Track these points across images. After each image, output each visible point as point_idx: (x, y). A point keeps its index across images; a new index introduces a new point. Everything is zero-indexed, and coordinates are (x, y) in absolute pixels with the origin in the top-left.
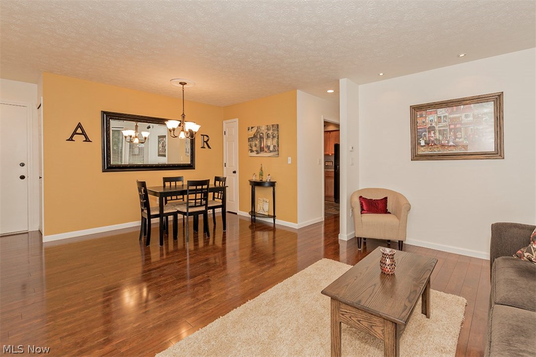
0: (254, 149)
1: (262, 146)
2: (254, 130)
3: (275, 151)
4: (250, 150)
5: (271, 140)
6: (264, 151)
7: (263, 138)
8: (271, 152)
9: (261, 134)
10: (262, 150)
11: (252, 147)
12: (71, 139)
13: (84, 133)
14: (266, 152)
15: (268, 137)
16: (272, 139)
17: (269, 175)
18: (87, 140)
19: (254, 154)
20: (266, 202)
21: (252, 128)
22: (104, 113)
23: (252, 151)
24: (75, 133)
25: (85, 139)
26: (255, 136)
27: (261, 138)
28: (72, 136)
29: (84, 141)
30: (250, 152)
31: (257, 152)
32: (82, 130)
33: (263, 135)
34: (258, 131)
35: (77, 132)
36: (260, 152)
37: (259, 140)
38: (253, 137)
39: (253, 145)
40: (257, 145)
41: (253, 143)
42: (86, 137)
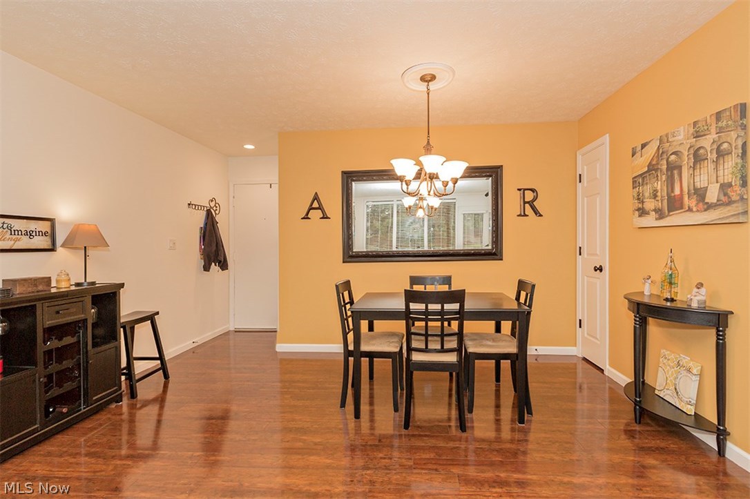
0: (650, 205)
1: (677, 191)
2: (651, 151)
3: (731, 203)
4: (638, 209)
5: (712, 167)
6: (681, 207)
7: (680, 168)
8: (709, 207)
9: (673, 157)
10: (675, 204)
11: (643, 202)
12: (306, 217)
13: (320, 208)
14: (690, 210)
15: (698, 158)
16: (717, 161)
17: (699, 286)
18: (325, 217)
19: (650, 220)
20: (689, 371)
21: (643, 146)
22: (344, 173)
23: (642, 212)
24: (311, 208)
25: (322, 216)
26: (652, 168)
27: (674, 169)
29: (321, 218)
30: (640, 216)
31: (660, 214)
32: (319, 202)
33: (680, 158)
34: (661, 152)
35: (313, 206)
36: (669, 211)
37: (664, 177)
38: (646, 172)
39: (647, 194)
40: (659, 194)
41: (647, 190)
42: (323, 212)
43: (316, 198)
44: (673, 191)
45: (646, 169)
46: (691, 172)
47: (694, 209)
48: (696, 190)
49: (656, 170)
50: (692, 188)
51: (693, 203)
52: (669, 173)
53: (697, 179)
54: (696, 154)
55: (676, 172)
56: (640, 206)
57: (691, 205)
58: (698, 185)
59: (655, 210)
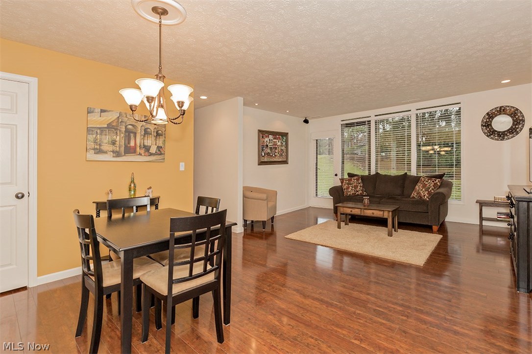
0: (105, 147)
1: (132, 144)
2: (111, 117)
4: (95, 149)
5: (154, 138)
6: (135, 152)
7: (135, 134)
8: (151, 154)
9: (130, 127)
10: (129, 150)
11: (100, 145)
14: (140, 154)
15: (146, 132)
16: (156, 137)
19: (109, 157)
21: (102, 111)
23: (99, 151)
26: (111, 127)
27: (129, 133)
30: (95, 153)
31: (117, 154)
33: (136, 129)
34: (120, 120)
36: (125, 154)
37: (122, 135)
38: (105, 128)
39: (105, 141)
40: (118, 143)
41: (106, 139)
44: (129, 143)
45: (106, 126)
46: (142, 137)
47: (143, 154)
48: (144, 146)
49: (116, 129)
50: (142, 144)
51: (142, 151)
52: (127, 134)
53: (146, 141)
54: (146, 130)
55: (132, 135)
56: (98, 147)
57: (141, 152)
58: (146, 144)
59: (113, 152)
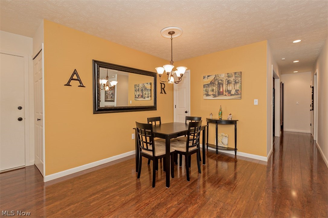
0: (210, 93)
1: (221, 90)
2: (211, 78)
3: (238, 94)
4: (206, 94)
5: (233, 85)
6: (223, 94)
7: (223, 84)
8: (232, 95)
9: (220, 81)
10: (220, 93)
11: (208, 92)
12: (68, 84)
13: (79, 80)
14: (226, 95)
15: (229, 83)
16: (235, 84)
17: (231, 114)
18: (82, 86)
19: (211, 97)
20: (226, 137)
21: (208, 76)
22: (95, 62)
23: (207, 95)
24: (72, 79)
26: (212, 83)
28: (69, 82)
29: (79, 86)
30: (206, 96)
31: (215, 96)
32: (78, 76)
33: (223, 81)
34: (215, 79)
35: (73, 78)
36: (218, 95)
37: (217, 86)
38: (209, 84)
39: (210, 90)
40: (215, 90)
41: (210, 89)
42: (81, 83)
43: (75, 72)
44: (220, 90)
45: (210, 83)
46: (226, 86)
47: (227, 95)
48: (228, 91)
49: (214, 84)
50: (226, 90)
51: (227, 94)
52: (219, 85)
53: (228, 88)
54: (228, 81)
55: (221, 85)
56: (207, 93)
57: (226, 94)
58: (229, 89)
59: (213, 95)
